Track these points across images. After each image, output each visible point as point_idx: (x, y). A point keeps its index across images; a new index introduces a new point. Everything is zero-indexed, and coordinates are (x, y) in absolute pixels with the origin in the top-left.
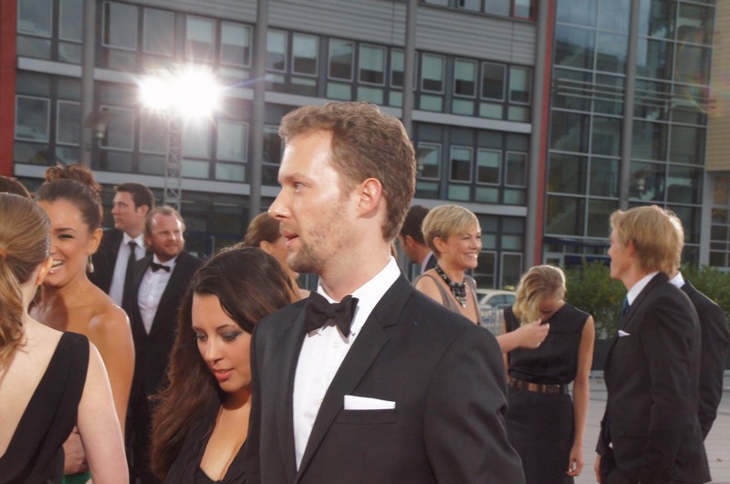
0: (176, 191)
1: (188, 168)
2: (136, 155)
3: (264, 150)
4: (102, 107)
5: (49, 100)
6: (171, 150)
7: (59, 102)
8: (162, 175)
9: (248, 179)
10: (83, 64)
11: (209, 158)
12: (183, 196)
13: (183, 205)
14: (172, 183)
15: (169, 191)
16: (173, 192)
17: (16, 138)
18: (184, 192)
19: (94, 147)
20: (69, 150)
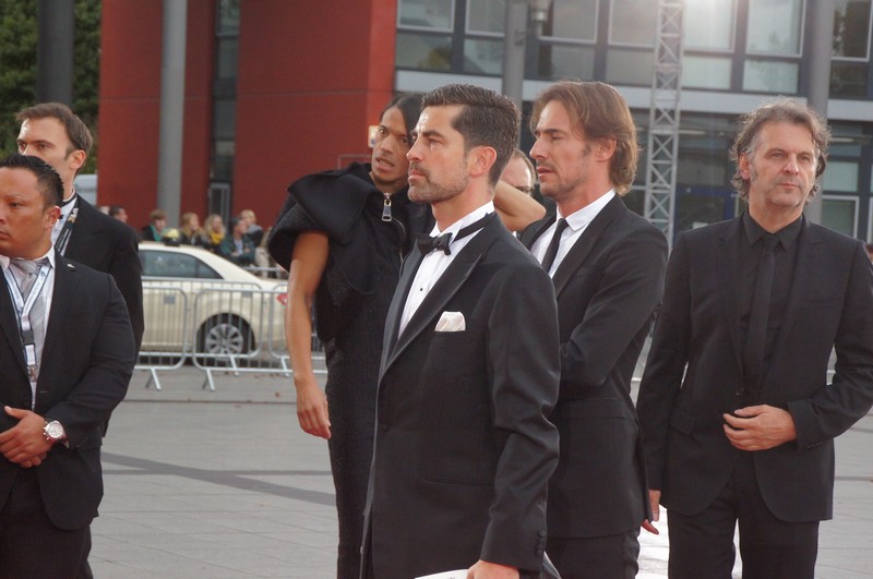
0: (672, 113)
1: (694, 71)
2: (601, 51)
3: (836, 33)
6: (664, 39)
8: (649, 86)
9: (803, 88)
11: (732, 51)
12: (681, 121)
13: (682, 138)
14: (664, 99)
15: (658, 113)
16: (665, 114)
17: (400, 26)
18: (684, 114)
19: (530, 38)
20: (486, 44)
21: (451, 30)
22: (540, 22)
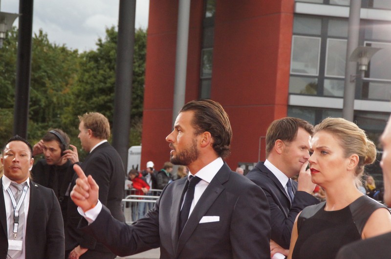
4: (365, 42)
5: (320, 39)
7: (328, 40)
10: (351, 6)
17: (291, 73)
19: (358, 78)
20: (335, 81)
21: (317, 75)
22: (363, 71)
